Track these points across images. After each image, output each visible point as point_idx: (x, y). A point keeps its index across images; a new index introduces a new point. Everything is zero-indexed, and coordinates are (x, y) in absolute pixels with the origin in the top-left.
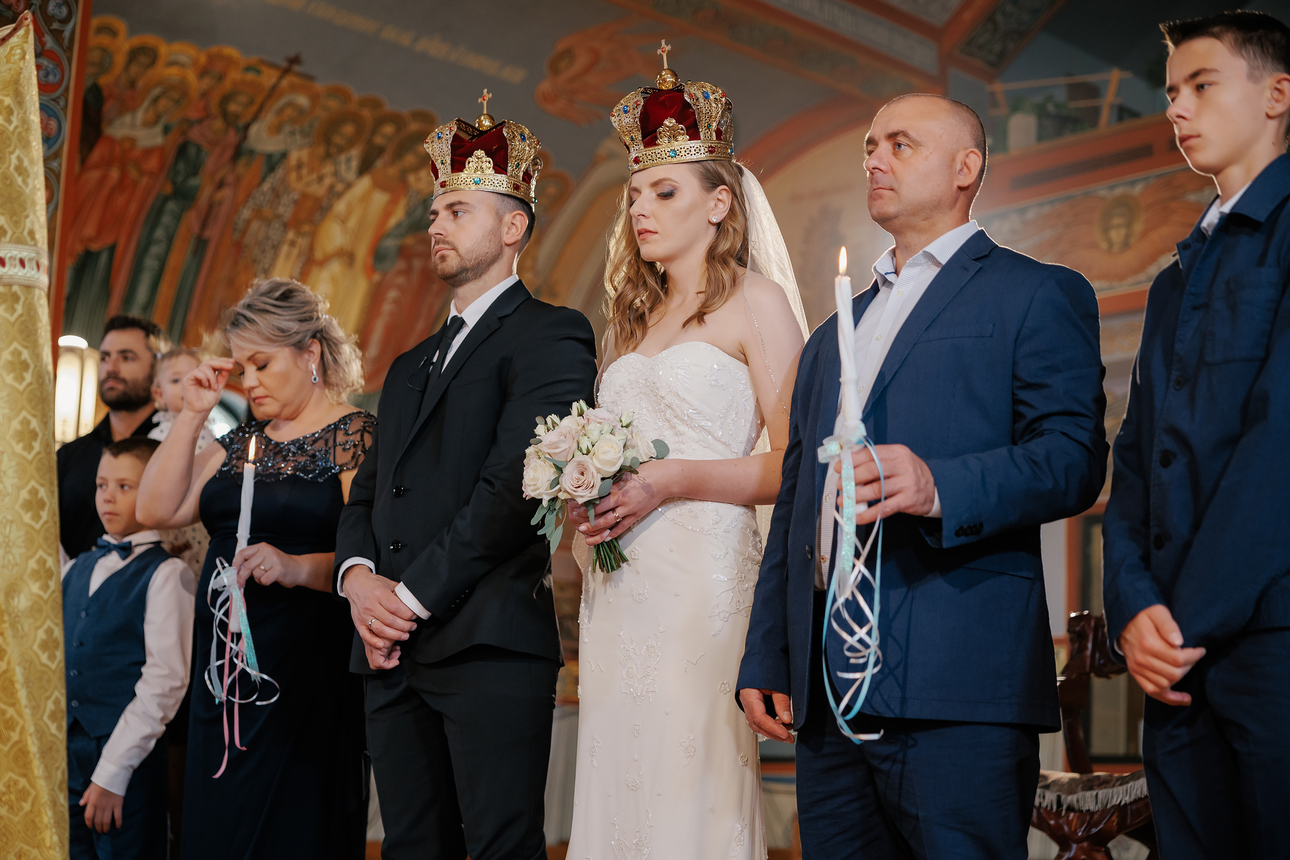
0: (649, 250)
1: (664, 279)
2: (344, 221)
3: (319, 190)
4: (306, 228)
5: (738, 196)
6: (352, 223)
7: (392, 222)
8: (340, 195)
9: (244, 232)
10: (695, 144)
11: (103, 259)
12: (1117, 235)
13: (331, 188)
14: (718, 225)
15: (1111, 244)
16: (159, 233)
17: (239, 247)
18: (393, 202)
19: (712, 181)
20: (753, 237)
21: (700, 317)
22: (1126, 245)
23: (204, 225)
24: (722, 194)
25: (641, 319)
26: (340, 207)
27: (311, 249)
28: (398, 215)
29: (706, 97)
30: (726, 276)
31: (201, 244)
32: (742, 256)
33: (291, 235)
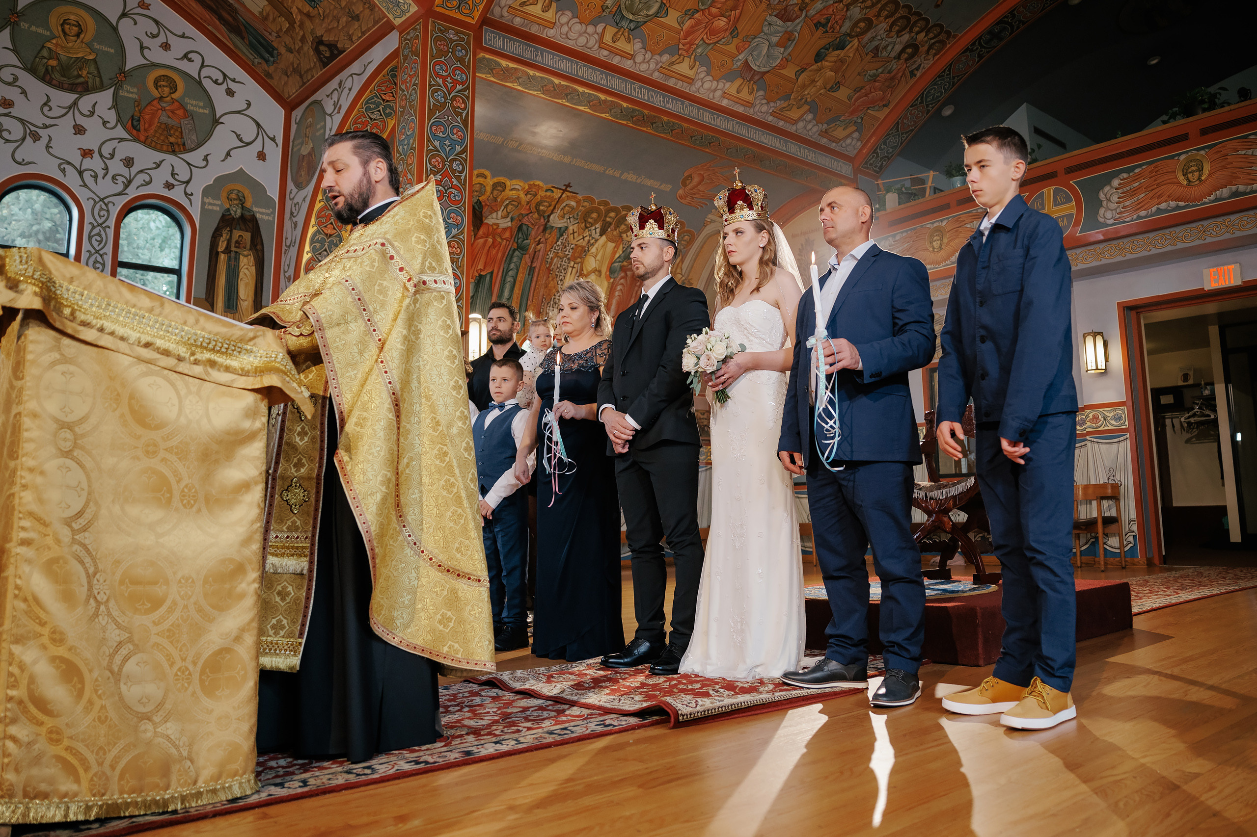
0: (733, 260)
1: (741, 273)
2: (595, 257)
3: (583, 243)
4: (579, 260)
5: (771, 235)
6: (599, 257)
7: (617, 255)
8: (593, 245)
9: (551, 264)
10: (751, 212)
11: (488, 278)
12: (936, 244)
13: (589, 241)
14: (763, 248)
15: (934, 248)
16: (512, 266)
17: (549, 270)
18: (617, 247)
19: (760, 228)
20: (779, 253)
21: (757, 289)
22: (940, 248)
23: (532, 262)
24: (765, 234)
25: (732, 291)
26: (593, 250)
27: (582, 270)
28: (620, 252)
29: (756, 191)
30: (768, 270)
31: (532, 269)
32: (774, 261)
33: (572, 263)
